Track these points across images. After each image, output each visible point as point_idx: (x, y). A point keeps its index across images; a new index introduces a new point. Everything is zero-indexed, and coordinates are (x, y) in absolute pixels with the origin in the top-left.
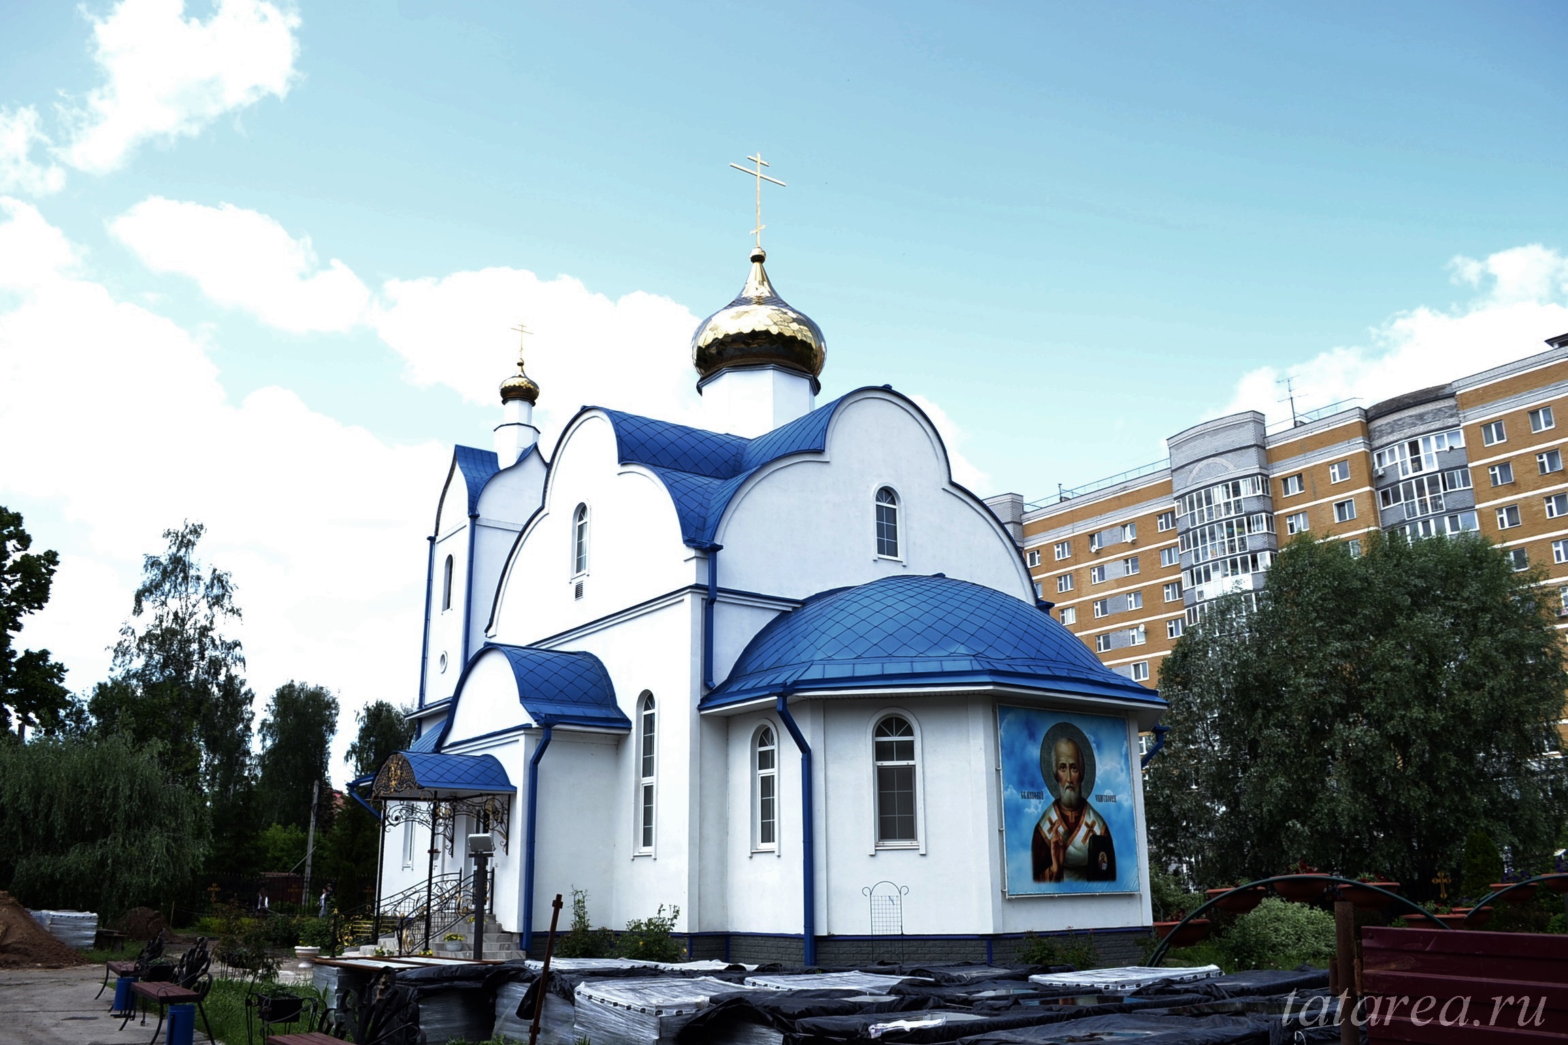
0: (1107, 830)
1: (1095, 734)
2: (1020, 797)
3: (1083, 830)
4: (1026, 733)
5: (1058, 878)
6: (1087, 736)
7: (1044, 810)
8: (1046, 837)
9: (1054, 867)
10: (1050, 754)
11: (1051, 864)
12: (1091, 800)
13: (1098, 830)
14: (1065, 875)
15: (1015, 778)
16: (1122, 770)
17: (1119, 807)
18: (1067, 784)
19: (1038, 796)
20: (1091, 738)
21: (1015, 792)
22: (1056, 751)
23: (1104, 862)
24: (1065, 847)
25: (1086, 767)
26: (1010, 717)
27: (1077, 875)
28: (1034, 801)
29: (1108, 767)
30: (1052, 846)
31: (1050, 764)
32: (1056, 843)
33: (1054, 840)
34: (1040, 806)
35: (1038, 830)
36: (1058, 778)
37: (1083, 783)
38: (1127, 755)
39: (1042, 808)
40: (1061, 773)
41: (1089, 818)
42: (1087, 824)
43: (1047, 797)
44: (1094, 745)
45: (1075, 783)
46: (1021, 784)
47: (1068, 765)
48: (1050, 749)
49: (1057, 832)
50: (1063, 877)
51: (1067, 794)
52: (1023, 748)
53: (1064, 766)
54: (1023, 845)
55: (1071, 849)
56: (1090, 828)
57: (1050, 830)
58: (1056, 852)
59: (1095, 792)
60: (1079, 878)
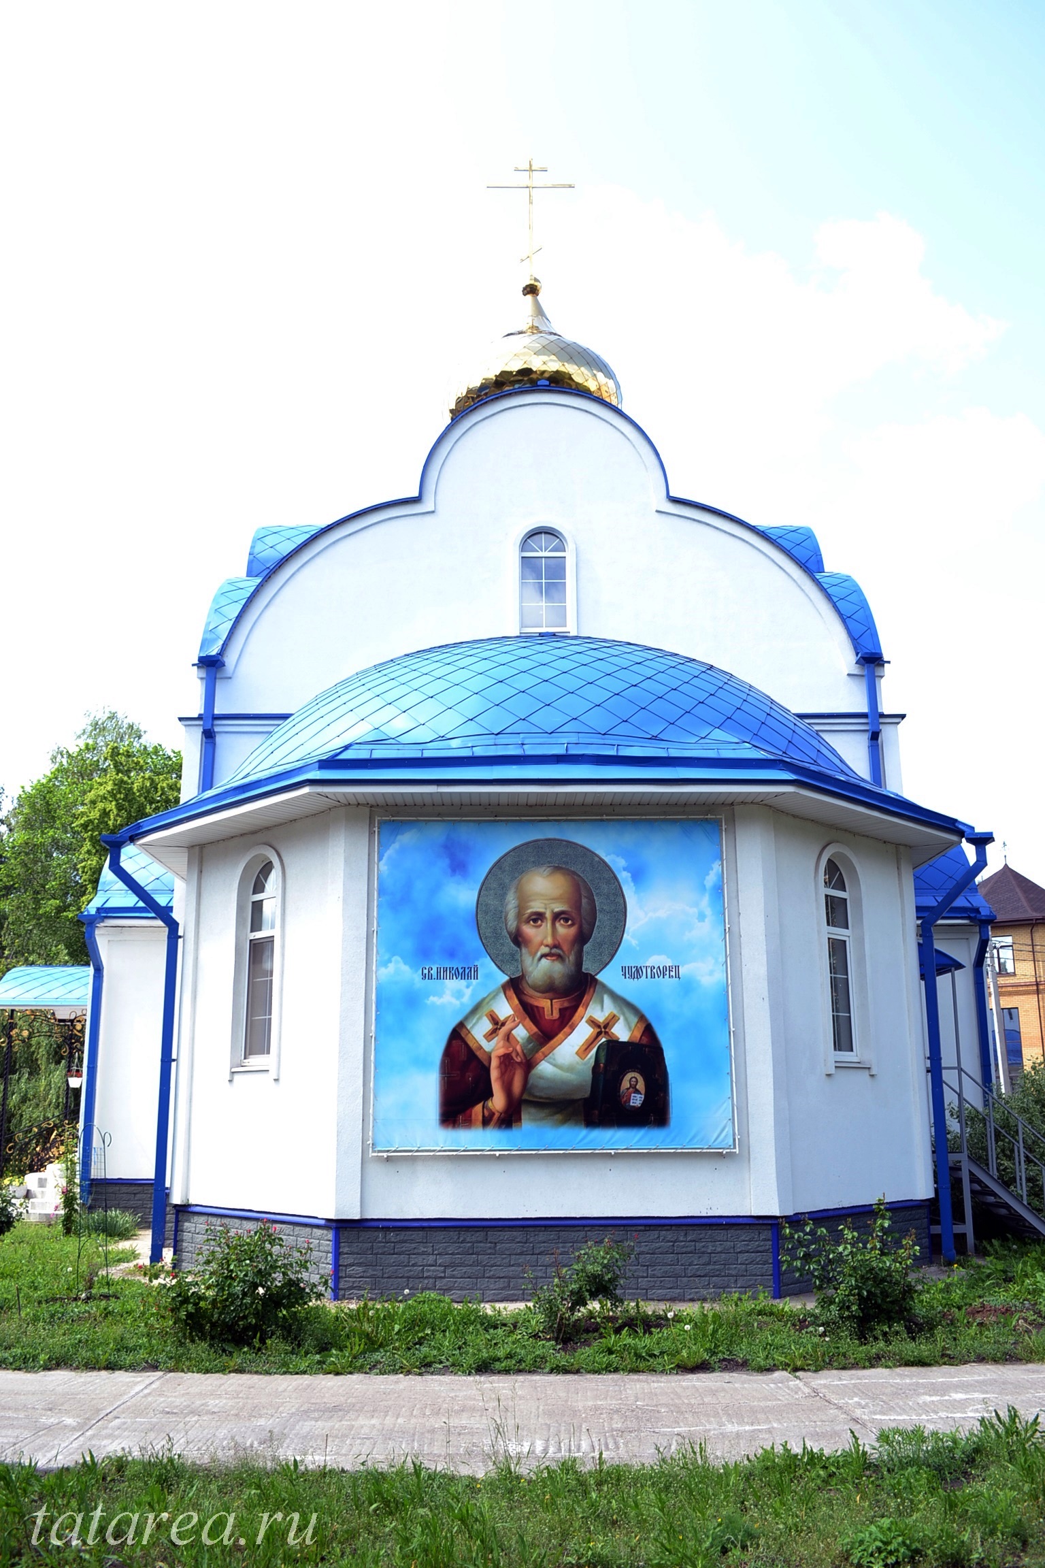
0: (649, 1031)
1: (625, 854)
2: (417, 977)
3: (582, 1032)
4: (444, 863)
5: (509, 1119)
6: (607, 859)
7: (479, 999)
8: (480, 1047)
9: (498, 1102)
10: (502, 897)
11: (490, 1094)
12: (609, 976)
13: (622, 1032)
14: (523, 1117)
15: (408, 944)
16: (702, 917)
17: (688, 987)
18: (545, 950)
19: (467, 973)
20: (617, 863)
21: (405, 968)
22: (519, 890)
23: (637, 1091)
24: (529, 1065)
25: (599, 916)
26: (407, 838)
27: (558, 1117)
28: (453, 984)
29: (662, 914)
30: (494, 1063)
31: (500, 915)
32: (506, 1060)
33: (501, 1051)
34: (468, 992)
35: (458, 1036)
36: (518, 939)
37: (587, 947)
38: (718, 890)
39: (473, 995)
40: (529, 930)
41: (599, 1010)
42: (593, 1022)
43: (488, 976)
44: (624, 877)
45: (565, 947)
46: (422, 953)
47: (548, 915)
48: (504, 889)
49: (508, 1037)
50: (519, 1120)
51: (540, 969)
52: (436, 889)
53: (538, 917)
54: (419, 1062)
55: (545, 1068)
56: (602, 1028)
57: (491, 1035)
58: (502, 1075)
59: (622, 958)
60: (564, 1122)
